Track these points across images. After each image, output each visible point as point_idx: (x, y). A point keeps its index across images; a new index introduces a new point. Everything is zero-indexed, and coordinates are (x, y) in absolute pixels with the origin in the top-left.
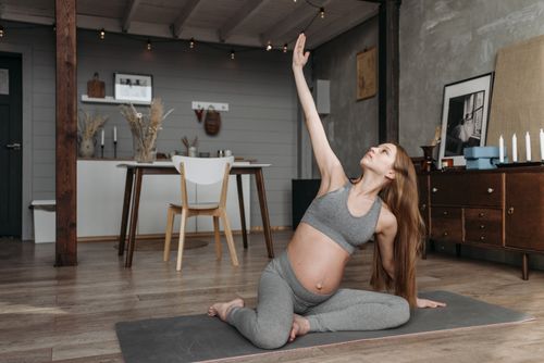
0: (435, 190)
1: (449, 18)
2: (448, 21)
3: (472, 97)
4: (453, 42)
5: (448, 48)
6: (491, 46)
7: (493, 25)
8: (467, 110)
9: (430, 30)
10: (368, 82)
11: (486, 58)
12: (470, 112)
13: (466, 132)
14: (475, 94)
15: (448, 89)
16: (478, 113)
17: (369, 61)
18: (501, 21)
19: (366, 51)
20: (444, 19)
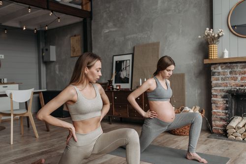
0: (116, 98)
1: (114, 30)
2: (113, 31)
3: (125, 62)
4: (116, 39)
5: (114, 41)
6: (131, 43)
7: (132, 36)
8: (123, 66)
9: (106, 33)
10: (77, 50)
11: (129, 47)
12: (125, 67)
13: (123, 74)
14: (126, 60)
15: (114, 57)
16: (128, 68)
17: (77, 41)
18: (135, 35)
19: (75, 36)
20: (112, 30)
